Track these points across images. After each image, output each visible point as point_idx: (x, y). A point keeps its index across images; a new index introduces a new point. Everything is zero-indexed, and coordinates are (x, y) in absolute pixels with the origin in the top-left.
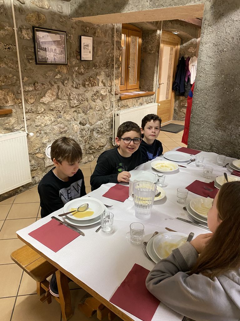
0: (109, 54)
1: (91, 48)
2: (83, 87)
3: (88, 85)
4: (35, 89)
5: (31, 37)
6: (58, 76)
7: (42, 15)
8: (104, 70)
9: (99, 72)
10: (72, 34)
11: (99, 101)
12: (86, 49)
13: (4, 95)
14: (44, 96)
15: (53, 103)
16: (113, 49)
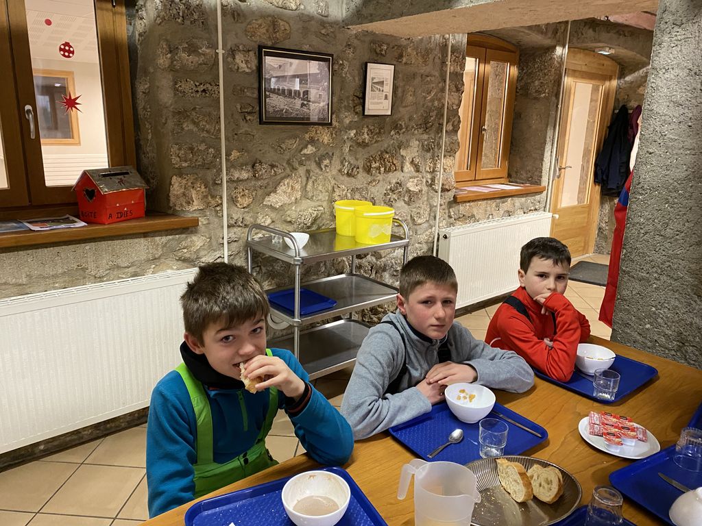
0: (432, 101)
1: (388, 89)
2: (365, 174)
3: (378, 169)
4: (255, 176)
5: (254, 68)
6: (310, 150)
7: (282, 23)
8: (418, 137)
9: (404, 140)
10: (347, 60)
11: (403, 203)
12: (377, 92)
13: (185, 188)
14: (275, 191)
15: (293, 208)
16: (443, 90)
